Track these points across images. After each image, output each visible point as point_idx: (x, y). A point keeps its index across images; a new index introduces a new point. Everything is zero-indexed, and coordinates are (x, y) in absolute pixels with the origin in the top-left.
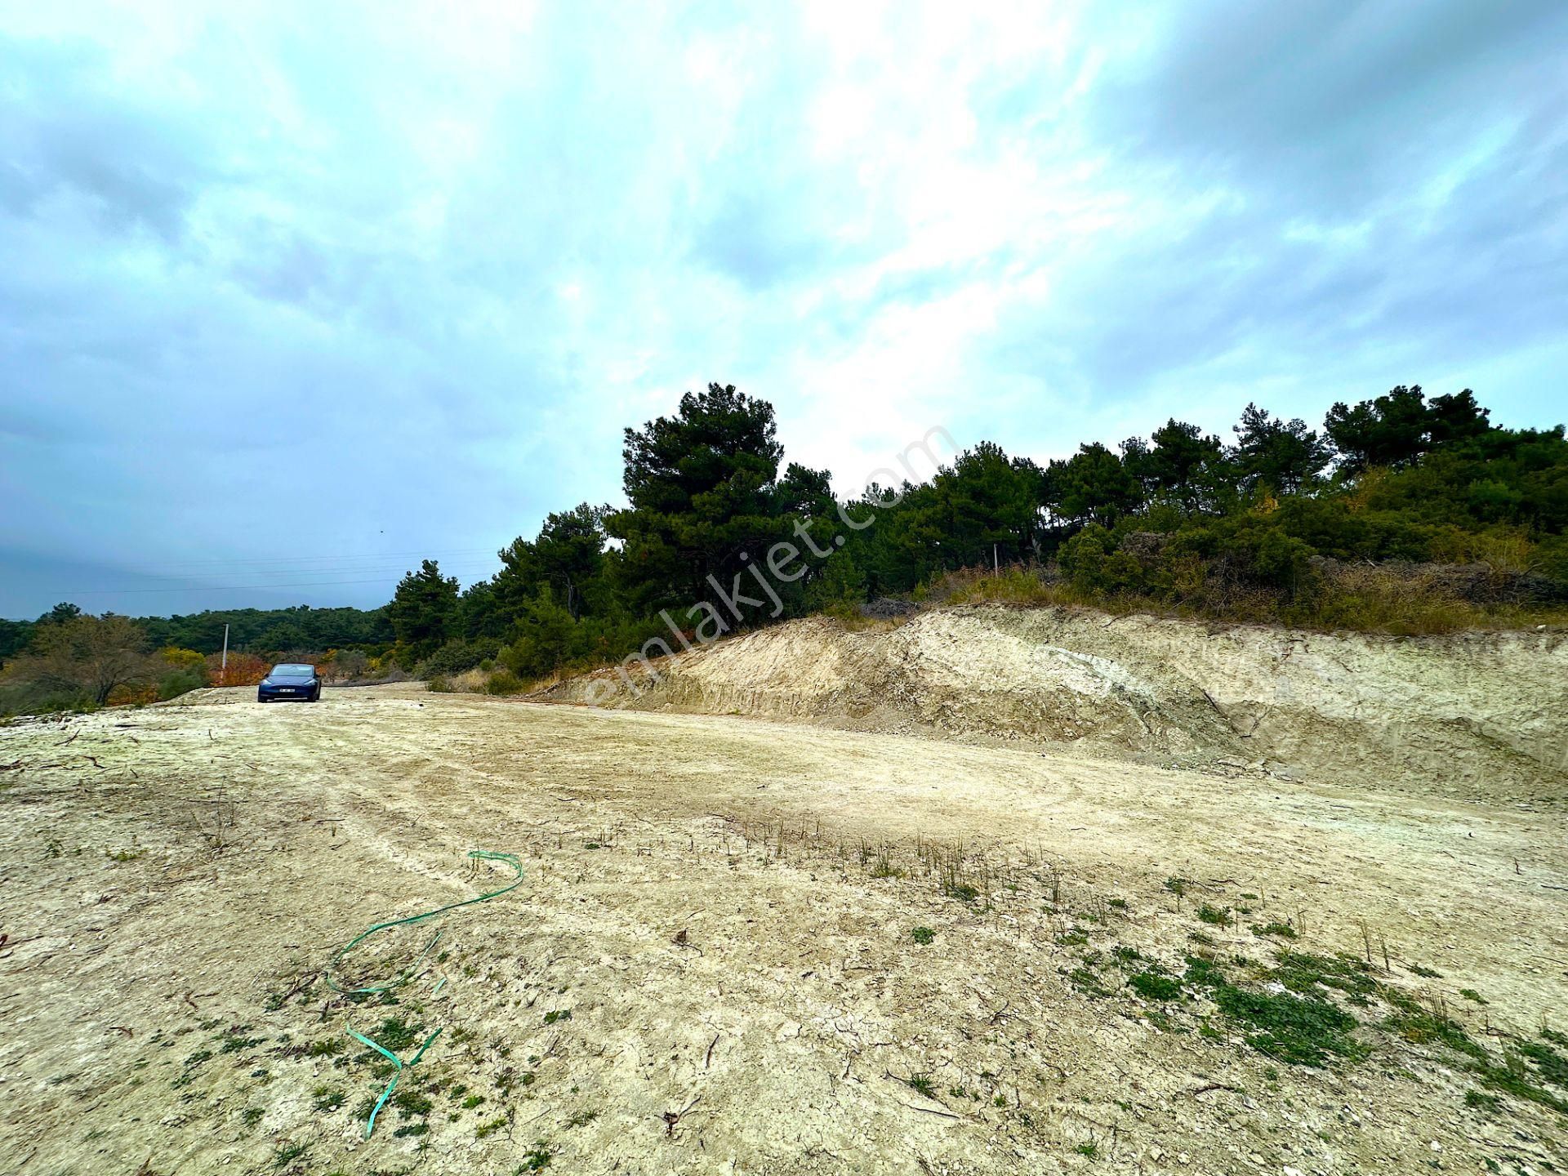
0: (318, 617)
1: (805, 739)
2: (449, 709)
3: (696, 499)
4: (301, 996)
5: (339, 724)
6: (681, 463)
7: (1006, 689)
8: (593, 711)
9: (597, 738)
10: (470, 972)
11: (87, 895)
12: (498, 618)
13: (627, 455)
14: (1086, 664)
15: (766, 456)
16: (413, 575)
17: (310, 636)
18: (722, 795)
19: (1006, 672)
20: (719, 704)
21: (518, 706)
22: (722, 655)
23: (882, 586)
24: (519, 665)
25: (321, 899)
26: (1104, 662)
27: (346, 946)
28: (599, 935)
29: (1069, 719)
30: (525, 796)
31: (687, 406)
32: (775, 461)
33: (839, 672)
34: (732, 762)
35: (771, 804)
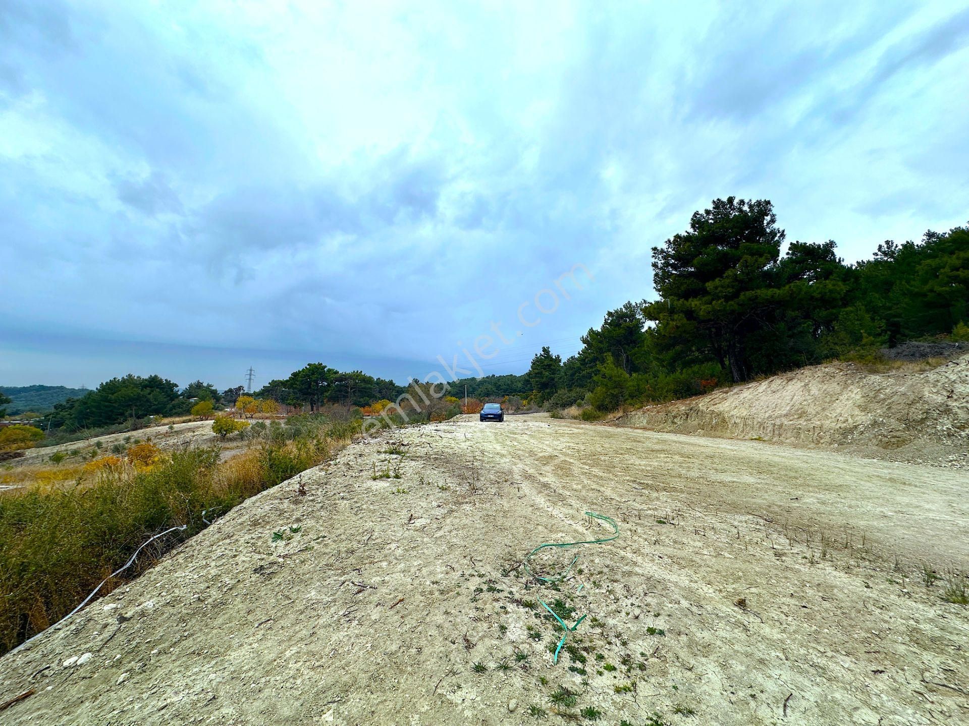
0: (499, 380)
2: (563, 428)
3: (709, 285)
4: (514, 573)
5: (513, 433)
6: (695, 261)
8: (647, 433)
9: (653, 451)
10: (596, 583)
12: (583, 376)
13: (655, 265)
16: (538, 356)
17: (496, 389)
20: (742, 432)
21: (599, 428)
22: (742, 396)
24: (598, 403)
25: (517, 524)
27: (532, 551)
30: (612, 483)
31: (697, 222)
32: (777, 244)
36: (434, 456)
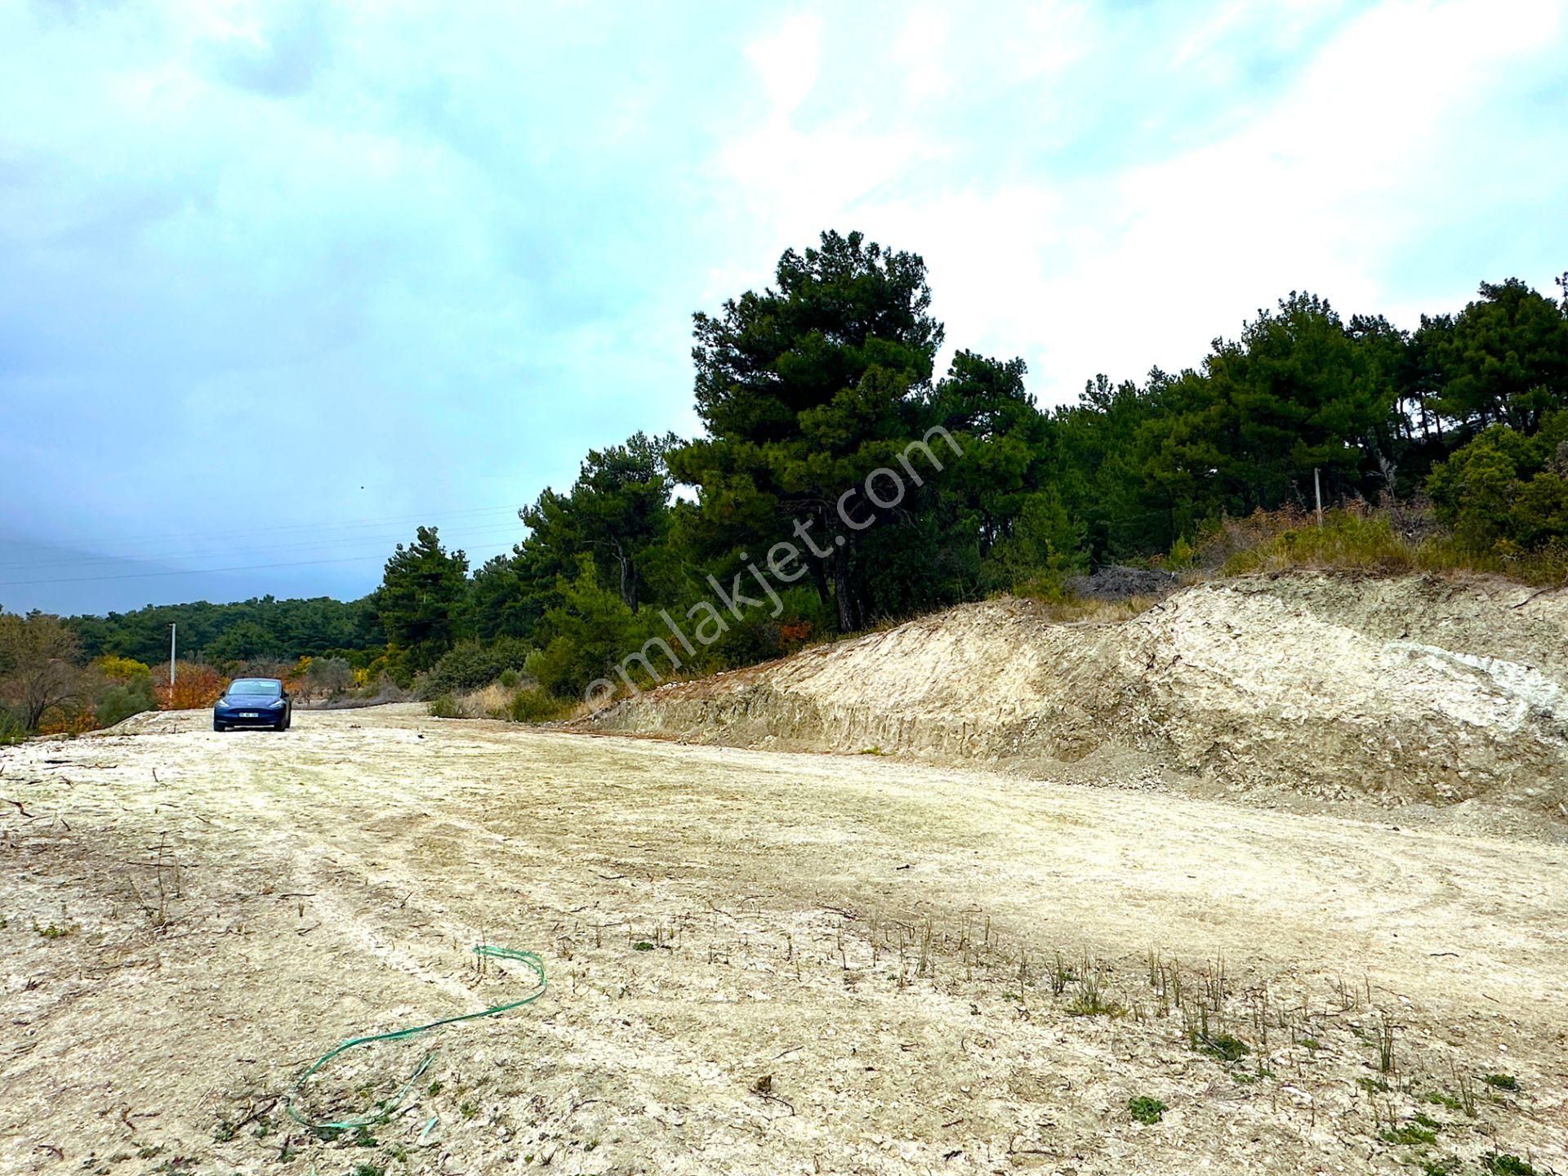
0: (286, 611)
1: (981, 793)
2: (458, 743)
3: (805, 417)
4: (256, 1126)
5: (313, 762)
6: (780, 361)
7: (1328, 716)
8: (659, 746)
9: (662, 788)
10: (469, 1111)
11: (14, 978)
12: (524, 609)
13: (698, 355)
14: (1481, 673)
15: (915, 343)
16: (406, 549)
17: (277, 638)
18: (842, 878)
19: (1328, 687)
20: (847, 737)
21: (555, 739)
22: (851, 661)
23: (1116, 547)
24: (554, 677)
25: (283, 1001)
26: (1513, 669)
27: (313, 1065)
28: (647, 1074)
29: (1445, 768)
30: (553, 870)
31: (788, 271)
32: (930, 350)
33: (1040, 688)
34: (862, 828)
35: (917, 895)
36: (33, 841)
